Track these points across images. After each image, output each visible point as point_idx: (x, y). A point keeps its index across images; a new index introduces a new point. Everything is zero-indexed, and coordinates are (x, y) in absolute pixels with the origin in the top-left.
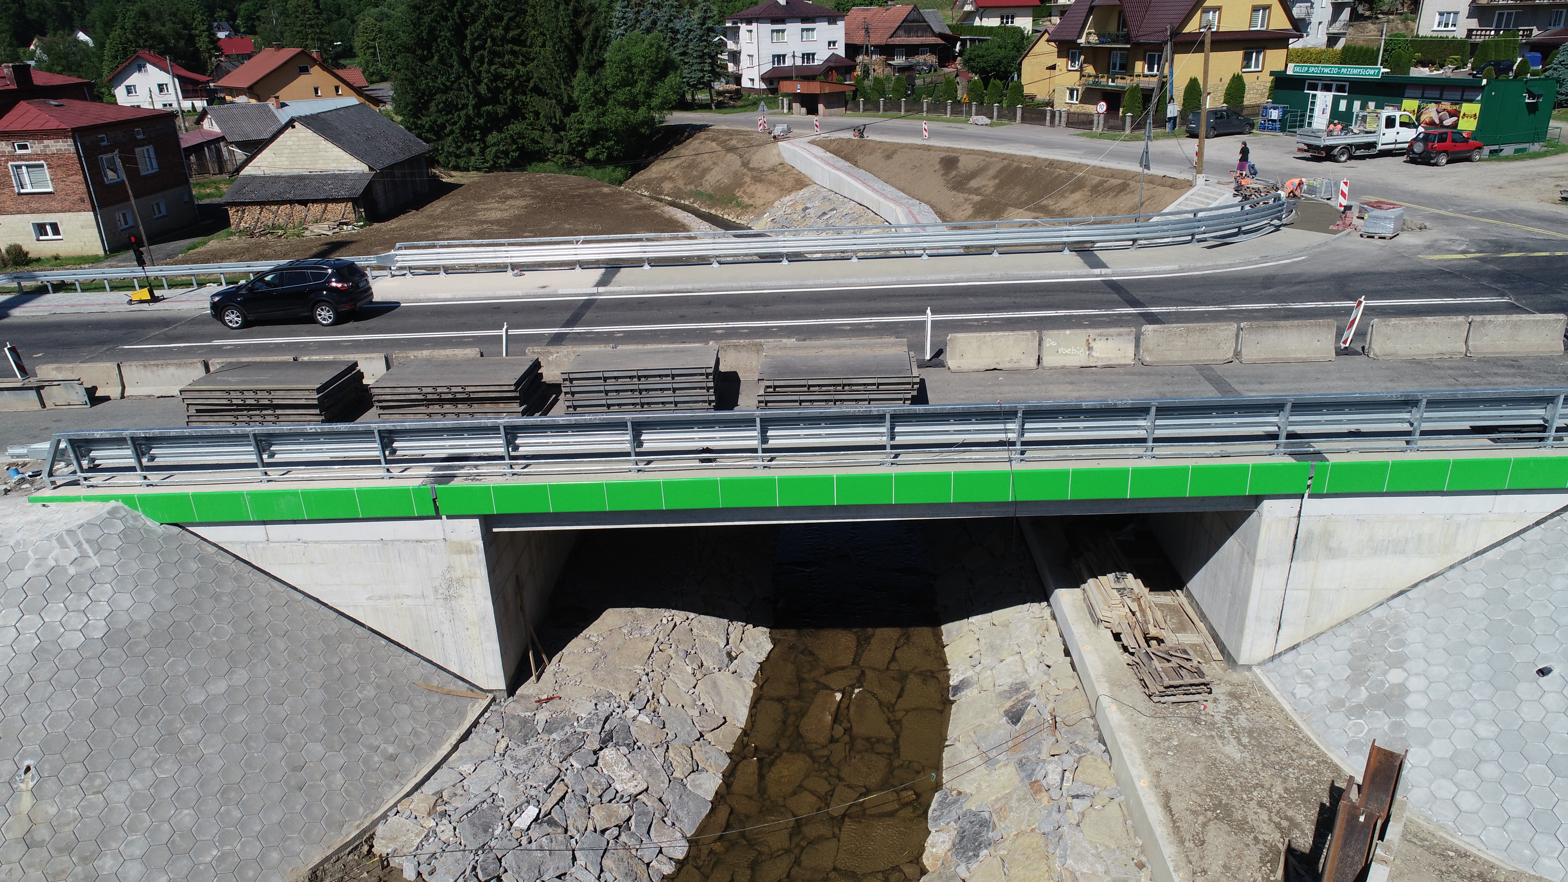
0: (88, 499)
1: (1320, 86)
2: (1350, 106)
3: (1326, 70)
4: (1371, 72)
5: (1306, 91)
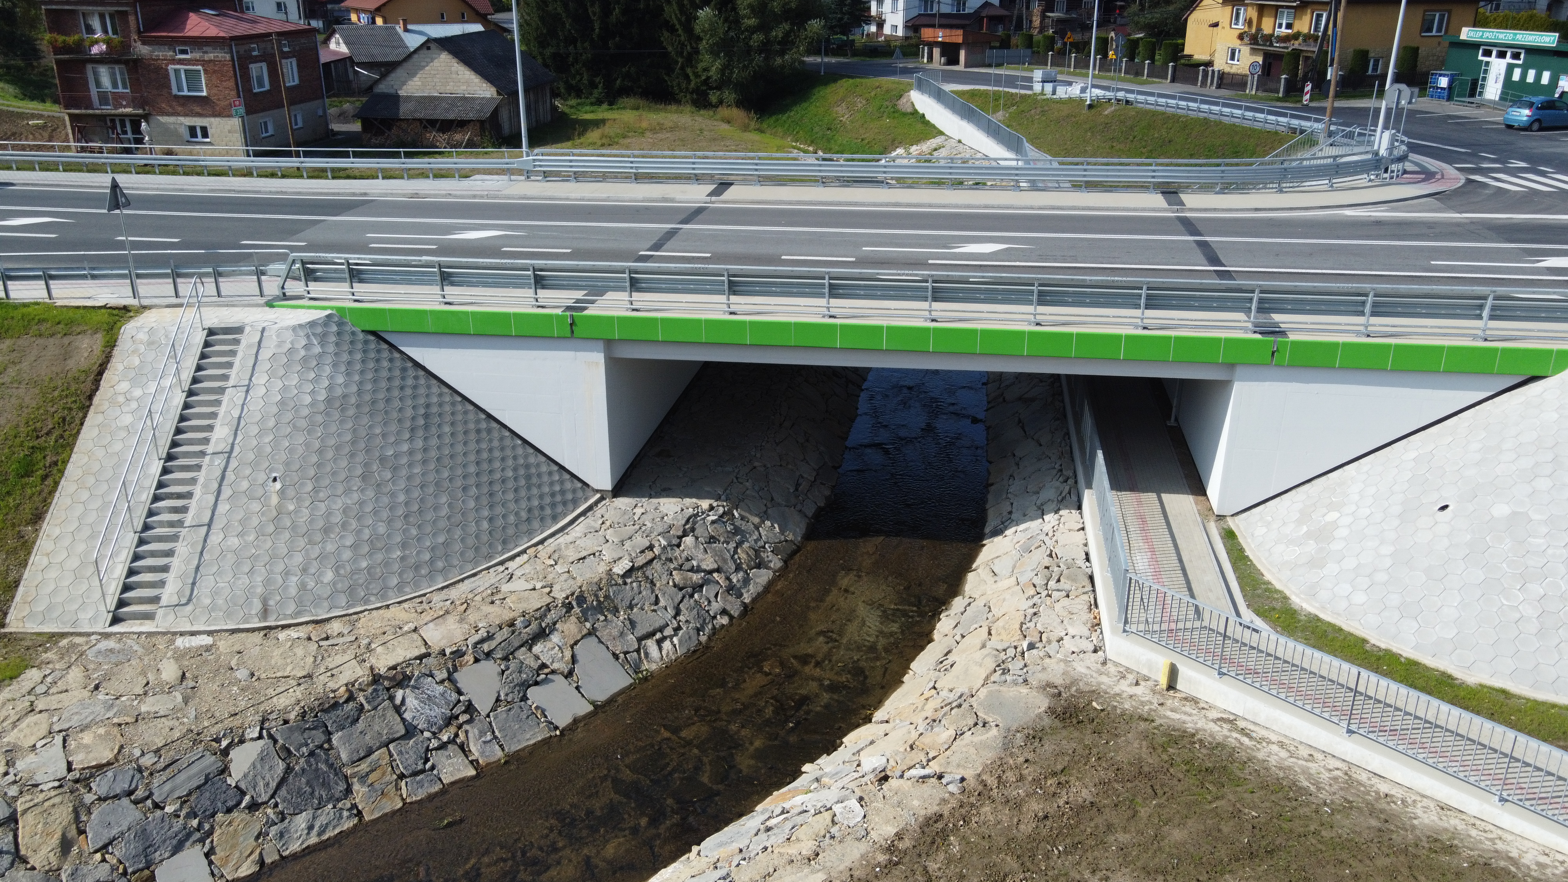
0: (309, 308)
1: (1494, 53)
2: (1524, 75)
3: (1501, 36)
4: (1547, 39)
5: (1480, 58)
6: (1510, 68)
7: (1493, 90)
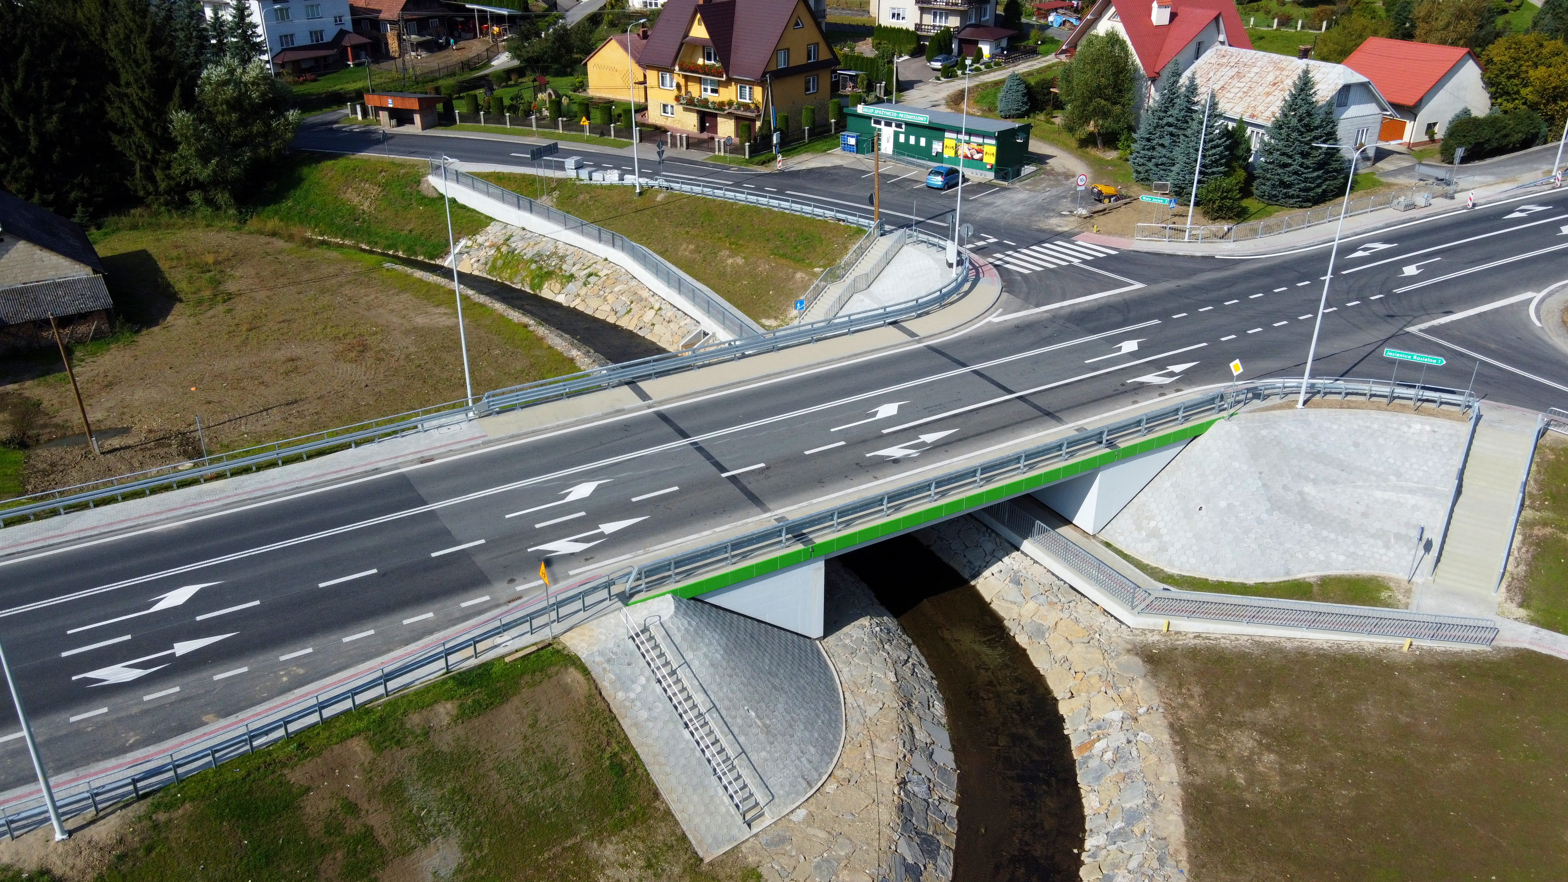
0: (653, 597)
1: (883, 123)
2: (907, 139)
3: (888, 113)
4: (922, 119)
5: (873, 125)
6: (896, 135)
7: (887, 146)
